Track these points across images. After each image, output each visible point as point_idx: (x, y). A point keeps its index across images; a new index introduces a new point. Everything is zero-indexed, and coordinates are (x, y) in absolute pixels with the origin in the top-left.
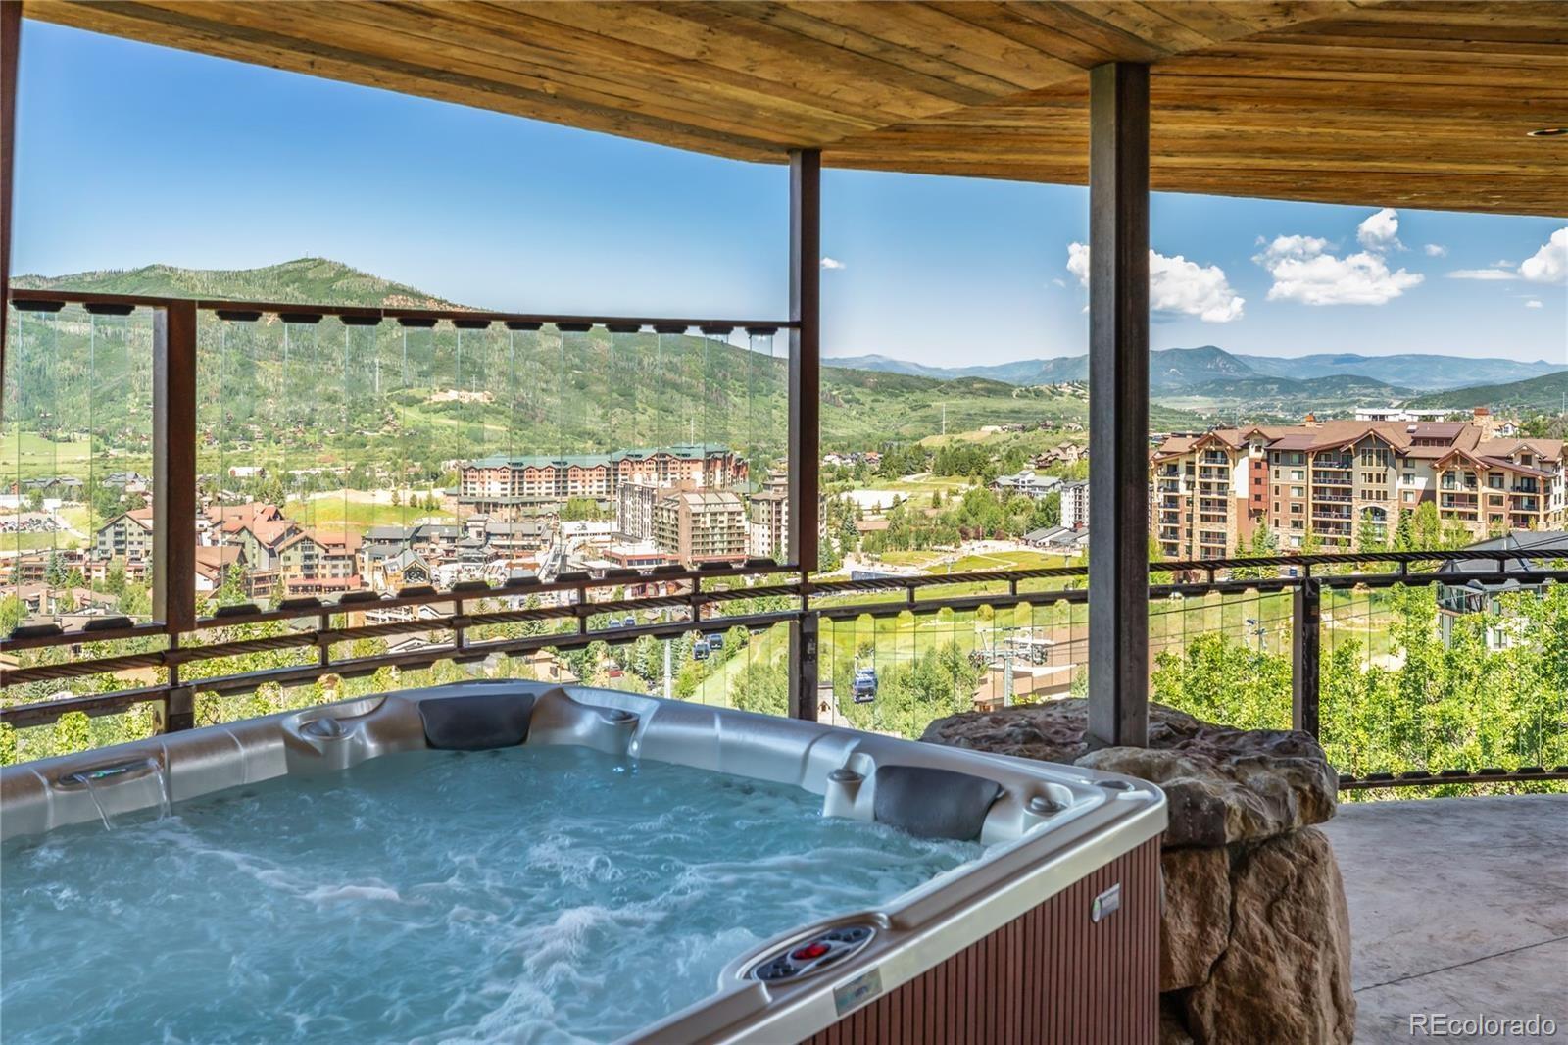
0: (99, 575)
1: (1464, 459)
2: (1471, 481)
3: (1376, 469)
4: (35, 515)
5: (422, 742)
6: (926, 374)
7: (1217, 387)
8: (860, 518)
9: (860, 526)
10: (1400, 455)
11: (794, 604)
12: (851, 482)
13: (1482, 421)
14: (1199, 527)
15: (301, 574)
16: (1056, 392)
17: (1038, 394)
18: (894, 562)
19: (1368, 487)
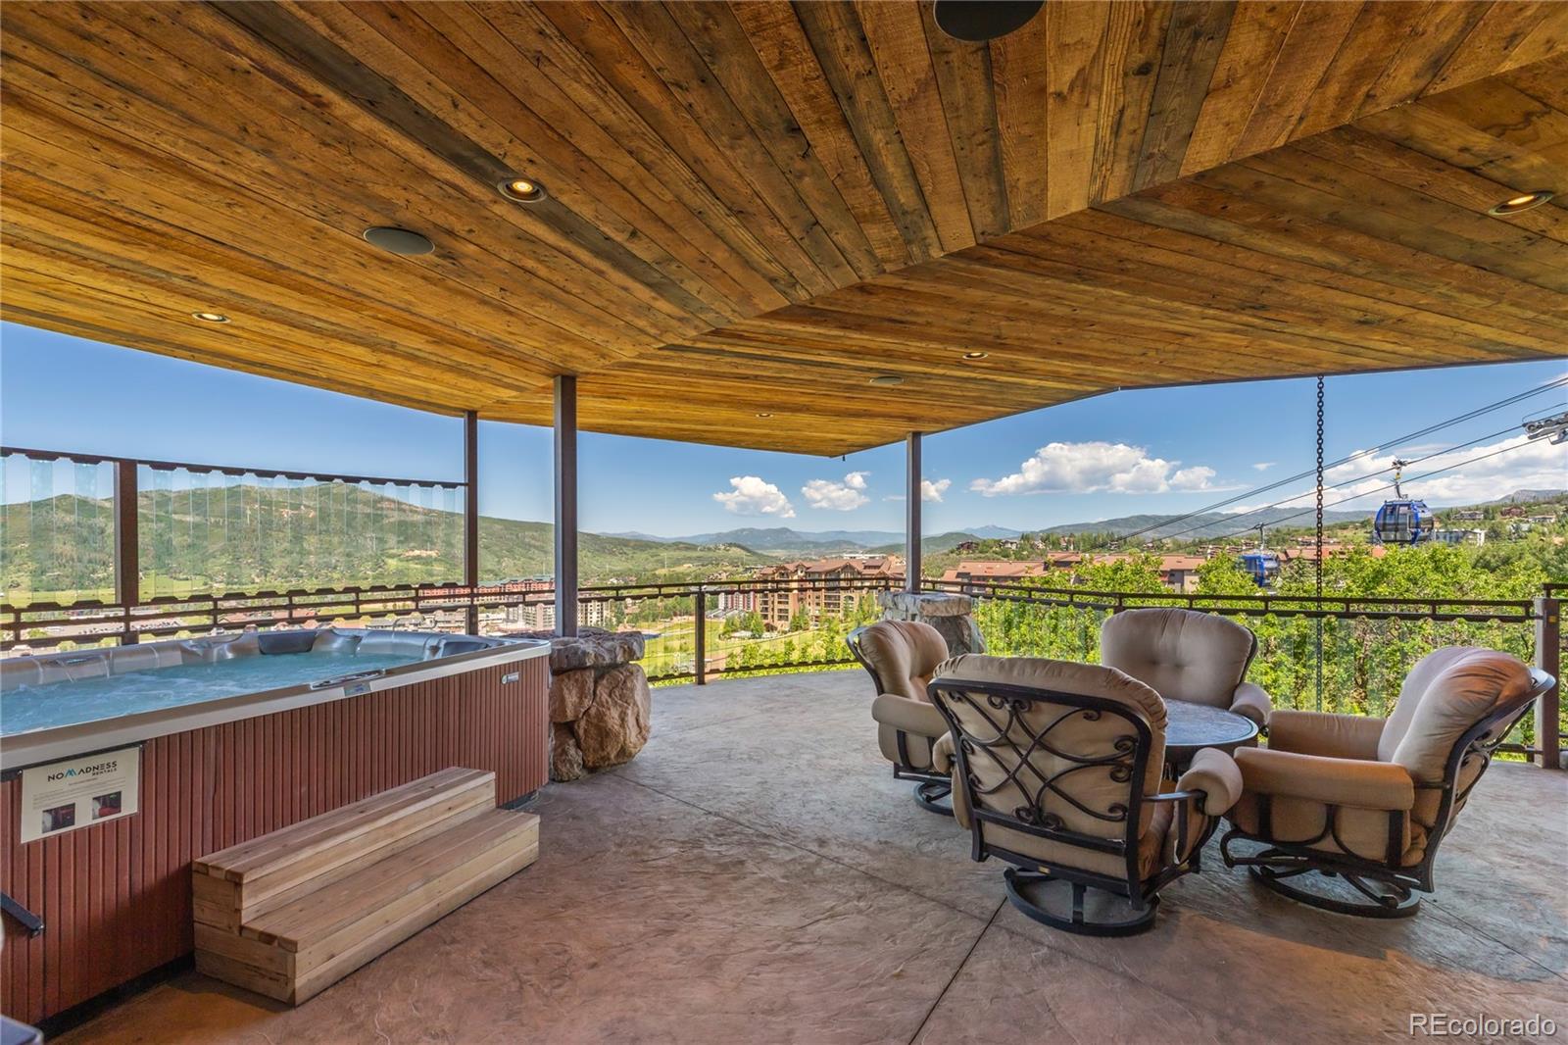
1: (884, 575)
5: (258, 651)
6: (657, 540)
7: (787, 545)
8: (626, 608)
11: (466, 601)
13: (891, 558)
14: (777, 606)
16: (717, 548)
17: (709, 549)
18: (642, 627)
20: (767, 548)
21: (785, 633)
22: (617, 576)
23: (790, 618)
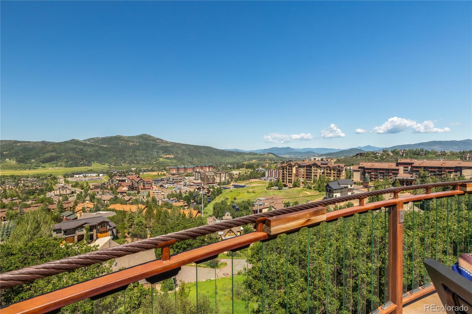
0: (109, 187)
1: (329, 167)
2: (330, 171)
3: (315, 169)
4: (98, 177)
6: (244, 152)
7: (289, 153)
8: (234, 176)
9: (234, 177)
10: (319, 166)
12: (232, 170)
14: (288, 178)
15: (142, 187)
16: (264, 154)
17: (262, 155)
18: (239, 183)
19: (314, 171)
20: (282, 154)
21: (291, 188)
22: (231, 164)
23: (293, 183)
